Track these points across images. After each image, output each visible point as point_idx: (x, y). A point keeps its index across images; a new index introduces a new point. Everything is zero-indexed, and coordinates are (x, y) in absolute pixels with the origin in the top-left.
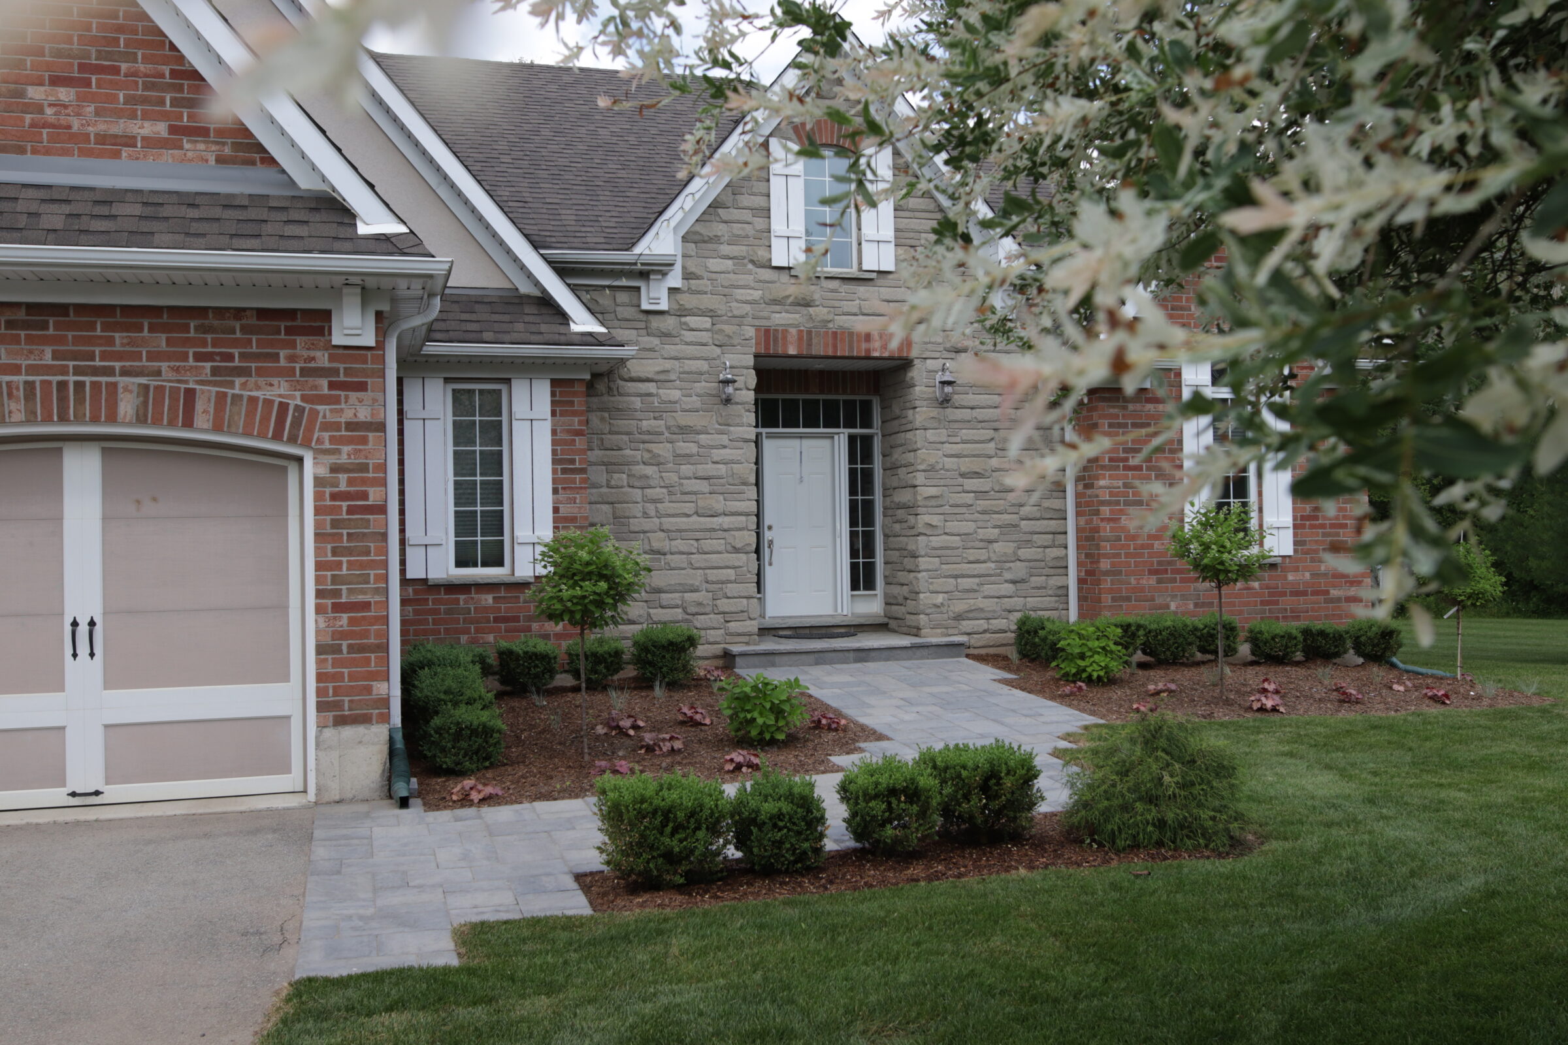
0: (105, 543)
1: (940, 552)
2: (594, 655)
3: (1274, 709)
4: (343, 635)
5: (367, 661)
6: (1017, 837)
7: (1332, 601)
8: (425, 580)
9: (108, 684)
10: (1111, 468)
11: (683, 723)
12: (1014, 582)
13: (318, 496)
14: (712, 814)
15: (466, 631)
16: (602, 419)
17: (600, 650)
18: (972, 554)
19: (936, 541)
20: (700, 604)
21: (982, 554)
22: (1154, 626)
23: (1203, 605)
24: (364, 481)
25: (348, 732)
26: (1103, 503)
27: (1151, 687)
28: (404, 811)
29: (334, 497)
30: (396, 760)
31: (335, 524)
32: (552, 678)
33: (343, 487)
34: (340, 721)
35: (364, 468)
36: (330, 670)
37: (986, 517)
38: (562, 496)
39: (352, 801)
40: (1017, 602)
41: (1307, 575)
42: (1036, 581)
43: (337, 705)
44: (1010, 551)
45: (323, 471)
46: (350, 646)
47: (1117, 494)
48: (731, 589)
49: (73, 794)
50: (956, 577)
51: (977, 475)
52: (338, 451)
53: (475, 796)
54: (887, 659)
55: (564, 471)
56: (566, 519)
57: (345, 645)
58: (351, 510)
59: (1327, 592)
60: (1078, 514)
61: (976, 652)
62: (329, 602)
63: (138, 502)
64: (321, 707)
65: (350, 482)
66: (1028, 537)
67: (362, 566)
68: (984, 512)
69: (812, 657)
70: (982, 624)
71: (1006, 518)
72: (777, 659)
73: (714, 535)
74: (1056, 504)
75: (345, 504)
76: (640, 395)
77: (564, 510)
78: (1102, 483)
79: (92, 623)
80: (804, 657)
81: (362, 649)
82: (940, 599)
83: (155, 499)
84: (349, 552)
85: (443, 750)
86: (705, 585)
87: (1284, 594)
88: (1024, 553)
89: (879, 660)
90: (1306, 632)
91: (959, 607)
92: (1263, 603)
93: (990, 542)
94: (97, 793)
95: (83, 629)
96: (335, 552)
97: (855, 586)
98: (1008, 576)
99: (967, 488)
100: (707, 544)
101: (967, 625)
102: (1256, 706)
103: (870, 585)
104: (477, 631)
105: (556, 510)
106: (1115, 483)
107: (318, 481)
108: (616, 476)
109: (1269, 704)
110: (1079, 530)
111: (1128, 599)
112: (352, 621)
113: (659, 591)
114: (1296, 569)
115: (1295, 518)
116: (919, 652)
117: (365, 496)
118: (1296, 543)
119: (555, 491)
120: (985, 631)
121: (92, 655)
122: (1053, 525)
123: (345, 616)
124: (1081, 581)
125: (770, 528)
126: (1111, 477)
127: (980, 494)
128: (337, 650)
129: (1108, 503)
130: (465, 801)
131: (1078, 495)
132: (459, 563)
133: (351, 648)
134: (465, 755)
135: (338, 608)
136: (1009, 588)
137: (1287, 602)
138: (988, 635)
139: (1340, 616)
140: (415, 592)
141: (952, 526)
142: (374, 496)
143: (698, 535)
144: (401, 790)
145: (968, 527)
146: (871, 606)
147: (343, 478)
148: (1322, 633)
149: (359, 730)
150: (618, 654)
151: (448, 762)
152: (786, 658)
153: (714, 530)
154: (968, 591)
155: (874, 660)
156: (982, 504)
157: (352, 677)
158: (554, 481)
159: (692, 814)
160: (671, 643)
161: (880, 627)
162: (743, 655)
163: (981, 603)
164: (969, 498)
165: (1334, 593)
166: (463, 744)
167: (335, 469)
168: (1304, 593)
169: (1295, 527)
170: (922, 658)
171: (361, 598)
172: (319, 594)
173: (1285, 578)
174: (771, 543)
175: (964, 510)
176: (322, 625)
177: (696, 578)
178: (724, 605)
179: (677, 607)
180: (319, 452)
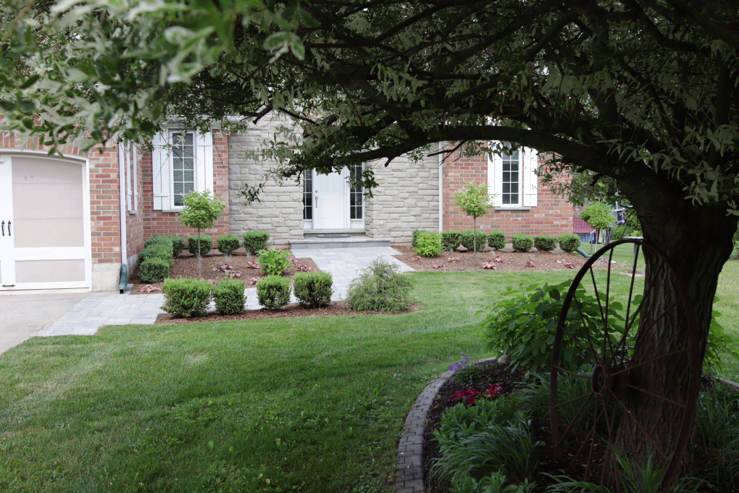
0: (14, 193)
1: (382, 203)
2: (226, 241)
3: (491, 268)
4: (101, 229)
5: (111, 239)
6: (324, 306)
7: (554, 226)
8: (161, 211)
9: (16, 245)
10: (455, 168)
11: (249, 268)
12: (415, 216)
13: (91, 176)
14: (200, 292)
15: (178, 231)
16: (238, 146)
17: (228, 240)
18: (397, 204)
19: (380, 198)
20: (279, 222)
21: (401, 204)
22: (466, 235)
23: (495, 227)
24: (109, 171)
25: (104, 265)
26: (451, 183)
27: (449, 259)
28: (122, 295)
29: (97, 176)
30: (122, 277)
31: (98, 187)
32: (209, 250)
33: (100, 173)
34: (101, 261)
35: (108, 165)
36: (96, 242)
37: (403, 188)
38: (217, 177)
39: (106, 291)
40: (416, 224)
41: (543, 215)
42: (425, 215)
43: (99, 255)
44: (413, 203)
45: (93, 167)
46: (104, 233)
47: (457, 179)
48: (292, 217)
49: (4, 286)
50: (390, 213)
51: (399, 170)
52: (99, 159)
53: (149, 290)
54: (356, 247)
55: (218, 167)
56: (219, 187)
57: (102, 233)
58: (103, 182)
59: (552, 223)
60: (443, 187)
61: (398, 245)
62: (96, 216)
63: (26, 177)
64: (93, 256)
65: (103, 171)
66: (422, 197)
67: (108, 203)
68: (402, 186)
69: (324, 245)
70: (401, 233)
71: (412, 189)
72: (309, 245)
73: (285, 194)
74: (434, 183)
75: (101, 179)
76: (254, 136)
77: (218, 183)
78: (450, 174)
79: (9, 223)
80: (320, 245)
81: (109, 234)
82: (382, 222)
83: (32, 177)
84: (103, 197)
85: (144, 274)
86: (281, 215)
87: (532, 223)
88: (419, 204)
89: (353, 247)
90: (537, 240)
91: (390, 226)
92: (522, 226)
93: (405, 199)
94: (13, 286)
95: (6, 225)
96: (98, 197)
97: (353, 216)
98: (412, 213)
99: (395, 176)
100: (282, 198)
101: (394, 234)
102: (484, 266)
103: (360, 216)
104: (183, 231)
105: (215, 183)
106: (457, 174)
107: (91, 170)
108: (244, 169)
109: (489, 266)
110: (443, 194)
111: (461, 224)
112: (105, 224)
113: (262, 217)
114: (538, 212)
115: (538, 191)
116: (370, 244)
117: (109, 176)
118: (538, 201)
119: (214, 175)
120: (402, 236)
121: (10, 235)
122: (433, 192)
123: (102, 222)
124: (444, 216)
125: (316, 192)
126: (455, 172)
127: (400, 178)
128: (99, 234)
129: (453, 183)
130: (145, 292)
131: (444, 179)
132: (176, 204)
133: (104, 234)
134: (153, 276)
135: (99, 218)
136: (413, 218)
137: (534, 226)
138: (403, 238)
139: (558, 233)
140: (158, 215)
141: (388, 192)
142: (113, 176)
143: (278, 194)
144: (122, 287)
145: (395, 192)
146: (359, 225)
147: (100, 169)
148: (543, 240)
149: (108, 265)
150: (236, 242)
151: (145, 278)
152: (312, 245)
153: (285, 192)
154: (394, 219)
155: (350, 247)
156: (401, 183)
157: (105, 245)
158: (214, 171)
159: (193, 292)
160: (257, 237)
161: (363, 234)
162: (294, 243)
163: (400, 224)
164: (396, 180)
165: (555, 223)
166: (152, 272)
167: (97, 166)
168: (542, 223)
169: (538, 194)
170: (371, 246)
171: (108, 215)
172: (92, 213)
173: (533, 216)
174: (316, 198)
175: (393, 185)
176: (93, 225)
177: (277, 212)
178: (289, 223)
179: (269, 223)
180: (91, 159)
